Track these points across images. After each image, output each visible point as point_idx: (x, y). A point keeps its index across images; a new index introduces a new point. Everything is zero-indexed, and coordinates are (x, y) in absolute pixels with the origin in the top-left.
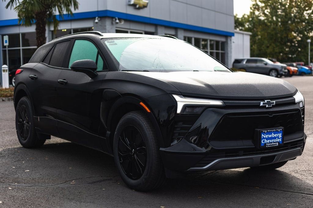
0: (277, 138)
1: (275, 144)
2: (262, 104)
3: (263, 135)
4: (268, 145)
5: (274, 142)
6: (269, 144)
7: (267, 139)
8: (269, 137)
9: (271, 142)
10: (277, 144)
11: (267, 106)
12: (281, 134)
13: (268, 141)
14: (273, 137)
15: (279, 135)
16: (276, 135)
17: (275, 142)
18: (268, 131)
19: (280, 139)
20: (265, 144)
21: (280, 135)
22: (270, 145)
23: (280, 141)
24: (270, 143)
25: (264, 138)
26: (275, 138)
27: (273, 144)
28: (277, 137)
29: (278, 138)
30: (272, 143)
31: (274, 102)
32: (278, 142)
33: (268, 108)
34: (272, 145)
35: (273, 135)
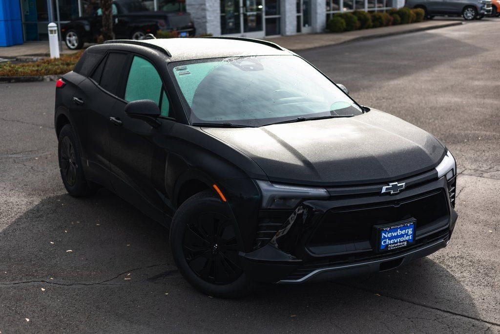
0: (405, 236)
1: (401, 244)
2: (384, 191)
3: (383, 234)
4: (391, 247)
5: (400, 242)
6: (393, 245)
7: (390, 239)
8: (393, 235)
9: (396, 241)
10: (405, 243)
11: (392, 192)
12: (411, 229)
13: (392, 241)
14: (399, 234)
15: (408, 231)
16: (403, 232)
17: (402, 242)
18: (392, 228)
19: (410, 236)
20: (387, 246)
21: (410, 231)
22: (395, 246)
23: (410, 238)
24: (394, 243)
25: (385, 238)
26: (402, 236)
27: (399, 244)
28: (405, 234)
29: (407, 235)
30: (397, 243)
31: (404, 184)
32: (406, 240)
33: (393, 195)
34: (398, 246)
35: (399, 232)
